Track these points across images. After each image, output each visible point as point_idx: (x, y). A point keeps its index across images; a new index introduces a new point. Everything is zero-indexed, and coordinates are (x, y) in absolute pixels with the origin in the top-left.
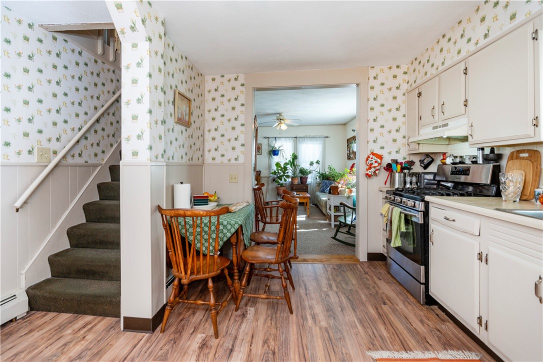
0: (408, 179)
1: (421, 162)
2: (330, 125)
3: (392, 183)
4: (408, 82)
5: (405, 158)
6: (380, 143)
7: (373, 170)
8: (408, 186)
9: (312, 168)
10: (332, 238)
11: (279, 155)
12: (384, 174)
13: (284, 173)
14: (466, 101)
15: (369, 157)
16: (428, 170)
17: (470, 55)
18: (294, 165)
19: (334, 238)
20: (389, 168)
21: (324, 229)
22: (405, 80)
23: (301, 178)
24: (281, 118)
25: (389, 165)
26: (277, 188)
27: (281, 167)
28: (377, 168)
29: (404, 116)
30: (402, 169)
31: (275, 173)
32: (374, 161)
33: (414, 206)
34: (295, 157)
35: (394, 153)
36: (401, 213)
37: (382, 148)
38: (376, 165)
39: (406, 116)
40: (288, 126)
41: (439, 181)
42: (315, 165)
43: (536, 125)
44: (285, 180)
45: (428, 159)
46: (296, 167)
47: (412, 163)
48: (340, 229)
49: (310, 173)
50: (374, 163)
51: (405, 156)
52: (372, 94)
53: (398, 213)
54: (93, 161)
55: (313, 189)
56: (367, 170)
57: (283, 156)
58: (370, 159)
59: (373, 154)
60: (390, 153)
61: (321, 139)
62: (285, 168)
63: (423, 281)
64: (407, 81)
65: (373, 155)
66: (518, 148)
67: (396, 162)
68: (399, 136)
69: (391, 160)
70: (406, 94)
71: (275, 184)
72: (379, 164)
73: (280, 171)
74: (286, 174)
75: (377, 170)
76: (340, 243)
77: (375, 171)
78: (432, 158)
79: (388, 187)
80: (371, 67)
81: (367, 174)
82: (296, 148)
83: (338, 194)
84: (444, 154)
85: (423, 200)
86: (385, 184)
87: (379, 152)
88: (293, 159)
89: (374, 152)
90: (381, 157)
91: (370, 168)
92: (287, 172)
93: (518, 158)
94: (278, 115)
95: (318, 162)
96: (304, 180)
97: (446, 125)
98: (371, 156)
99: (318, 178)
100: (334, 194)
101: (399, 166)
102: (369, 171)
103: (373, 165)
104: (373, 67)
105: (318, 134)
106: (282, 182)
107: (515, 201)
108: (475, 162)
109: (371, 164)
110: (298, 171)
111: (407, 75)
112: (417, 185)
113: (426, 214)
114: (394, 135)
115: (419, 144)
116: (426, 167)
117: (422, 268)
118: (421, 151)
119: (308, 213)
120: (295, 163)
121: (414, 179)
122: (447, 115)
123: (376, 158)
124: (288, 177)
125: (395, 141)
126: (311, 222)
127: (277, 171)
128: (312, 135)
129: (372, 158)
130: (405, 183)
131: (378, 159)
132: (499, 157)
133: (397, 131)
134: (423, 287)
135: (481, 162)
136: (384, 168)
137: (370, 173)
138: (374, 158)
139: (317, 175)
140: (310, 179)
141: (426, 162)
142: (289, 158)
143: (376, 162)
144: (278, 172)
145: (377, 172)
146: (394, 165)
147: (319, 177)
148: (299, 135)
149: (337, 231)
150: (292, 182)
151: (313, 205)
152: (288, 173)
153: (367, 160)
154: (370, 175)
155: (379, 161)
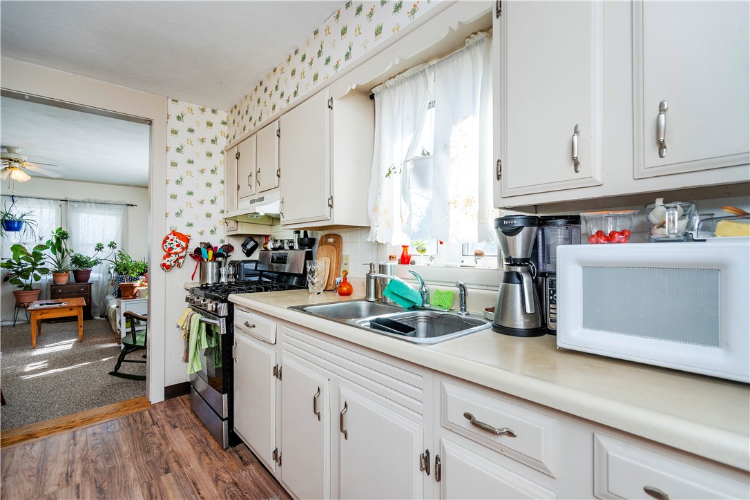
0: (223, 270)
1: (244, 246)
2: (137, 186)
3: (203, 275)
4: (228, 137)
5: (222, 241)
6: (187, 217)
7: (174, 258)
8: (223, 280)
9: (100, 255)
10: (111, 374)
11: (23, 230)
12: (190, 265)
13: (34, 264)
14: (279, 170)
15: (168, 238)
16: (251, 258)
17: (283, 112)
18: (60, 249)
19: (115, 373)
20: (197, 255)
21: (104, 360)
22: (224, 133)
23: (75, 272)
24: (13, 156)
25: (198, 251)
26: (15, 293)
27: (28, 254)
28: (180, 255)
29: (223, 182)
30: (215, 256)
31: (9, 265)
32: (175, 244)
33: (216, 310)
34: (62, 236)
35: (207, 233)
36: (201, 322)
37: (190, 225)
38: (179, 250)
39: (225, 182)
40: (34, 176)
41: (261, 271)
42: (107, 249)
43: (331, 206)
44: (37, 278)
45: (251, 242)
46: (66, 253)
47: (229, 248)
48: (126, 356)
49: (96, 263)
50: (175, 247)
51: (223, 238)
52: (173, 142)
53: (197, 322)
55: (102, 290)
56: (164, 258)
57: (33, 232)
58: (169, 241)
59: (174, 233)
60: (202, 233)
61: (119, 207)
62: (37, 256)
63: (225, 415)
64: (226, 135)
65: (174, 235)
66: (327, 232)
67: (208, 246)
68: (215, 210)
69: (201, 243)
70: (225, 153)
71: (12, 287)
72: (183, 249)
73: (23, 261)
74: (39, 267)
75: (181, 257)
76: (124, 380)
77: (178, 259)
78: (256, 242)
79: (196, 283)
80: (173, 100)
81: (164, 265)
82: (64, 218)
83: (135, 297)
84: (267, 237)
85: (225, 301)
86: (193, 278)
87: (184, 231)
88: (58, 239)
89: (177, 231)
90: (186, 239)
91: (169, 255)
92: (42, 261)
93: (327, 243)
94: (6, 150)
95: (112, 245)
96: (82, 277)
97: (262, 199)
98: (171, 237)
99: (112, 271)
100: (126, 298)
101: (211, 252)
102: (167, 259)
103: (173, 251)
104: (177, 101)
105: (114, 199)
106: (28, 282)
107: (319, 293)
108: (292, 248)
109: (171, 249)
110: (68, 260)
111: (226, 127)
112: (235, 277)
113: (230, 319)
114: (208, 207)
115: (237, 222)
116: (249, 253)
117: (225, 397)
118: (240, 232)
119: (81, 333)
120: (63, 246)
121: (231, 271)
122: (263, 187)
123: (178, 240)
124: (45, 271)
125: (209, 216)
126: (82, 350)
127: (14, 261)
128: (102, 199)
129: (172, 240)
130: (219, 275)
131: (181, 242)
132: (312, 241)
133: (212, 202)
134: (225, 424)
135: (297, 248)
136: (191, 255)
137: (168, 263)
138: (175, 239)
139: (111, 266)
140: (95, 275)
141: (249, 247)
142: (49, 236)
143: (178, 246)
144: (19, 264)
145: (181, 261)
146: (204, 251)
147: (116, 270)
148: (71, 197)
149: (121, 360)
150: (54, 281)
151: (101, 317)
152: (43, 264)
153: (165, 242)
154: (168, 265)
155: (183, 244)
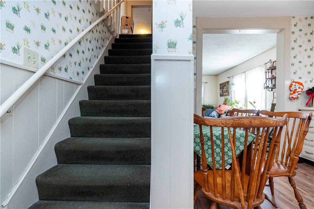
2: (208, 75)
6: (299, 74)
7: (296, 94)
15: (292, 85)
25: (310, 90)
28: (299, 93)
32: (298, 87)
35: (309, 82)
37: (300, 78)
38: (300, 90)
50: (298, 89)
54: (75, 79)
56: (291, 94)
58: (293, 86)
59: (295, 82)
60: (306, 82)
72: (302, 89)
77: (298, 95)
80: (293, 17)
81: (292, 97)
86: (307, 105)
87: (299, 81)
91: (294, 92)
98: (294, 84)
102: (294, 95)
103: (297, 91)
109: (295, 90)
114: (309, 68)
123: (299, 85)
125: (309, 73)
129: (295, 85)
131: (301, 86)
133: (311, 65)
138: (297, 85)
143: (299, 88)
153: (291, 87)
154: (295, 98)
155: (302, 87)
